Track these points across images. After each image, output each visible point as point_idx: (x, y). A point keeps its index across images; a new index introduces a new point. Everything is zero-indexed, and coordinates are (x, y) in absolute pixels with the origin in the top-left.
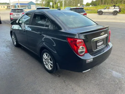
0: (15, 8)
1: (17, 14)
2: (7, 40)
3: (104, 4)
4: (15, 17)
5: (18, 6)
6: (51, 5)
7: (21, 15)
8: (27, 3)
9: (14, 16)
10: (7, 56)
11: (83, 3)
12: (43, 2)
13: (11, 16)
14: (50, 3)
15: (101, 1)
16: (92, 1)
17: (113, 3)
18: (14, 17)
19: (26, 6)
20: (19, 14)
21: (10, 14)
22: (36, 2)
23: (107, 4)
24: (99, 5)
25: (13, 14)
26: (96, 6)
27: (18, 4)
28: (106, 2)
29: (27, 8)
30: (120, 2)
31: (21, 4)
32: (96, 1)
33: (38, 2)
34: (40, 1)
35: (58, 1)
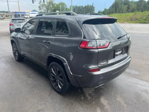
1: (17, 25)
3: (118, 13)
5: (19, 15)
6: (58, 14)
9: (14, 27)
13: (11, 27)
15: (115, 9)
16: (105, 9)
20: (20, 25)
21: (10, 25)
22: (39, 10)
25: (13, 24)
26: (110, 14)
27: (19, 13)
31: (21, 13)
32: (109, 9)
33: (42, 10)
34: (45, 9)
35: (65, 9)
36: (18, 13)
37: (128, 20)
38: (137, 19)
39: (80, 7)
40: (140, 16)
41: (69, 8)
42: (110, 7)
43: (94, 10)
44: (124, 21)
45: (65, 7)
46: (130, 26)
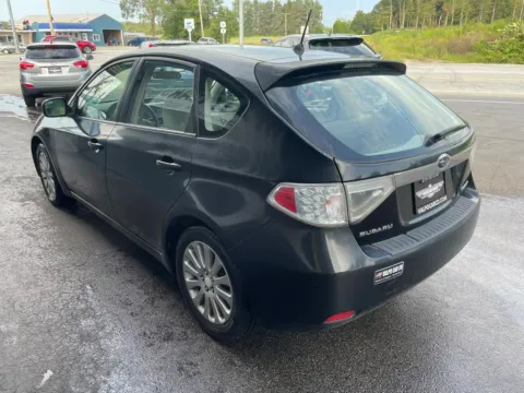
0: (34, 41)
1: (49, 68)
3: (405, 26)
4: (43, 79)
6: (190, 31)
7: (67, 69)
8: (86, 22)
9: (39, 75)
11: (322, 22)
12: (156, 18)
13: (27, 75)
14: (186, 21)
15: (394, 14)
16: (360, 14)
17: (443, 19)
18: (34, 79)
19: (81, 33)
20: (59, 67)
21: (23, 67)
22: (124, 15)
23: (420, 26)
24: (385, 28)
25: (32, 66)
26: (374, 31)
28: (414, 17)
30: (471, 18)
31: (58, 26)
32: (374, 12)
33: (132, 16)
34: (142, 13)
35: (215, 13)
36: (46, 26)
37: (439, 50)
38: (471, 49)
39: (269, 5)
40: (482, 38)
41: (231, 8)
42: (377, 7)
43: (318, 17)
44: (427, 55)
45: (217, 7)
46: (449, 71)
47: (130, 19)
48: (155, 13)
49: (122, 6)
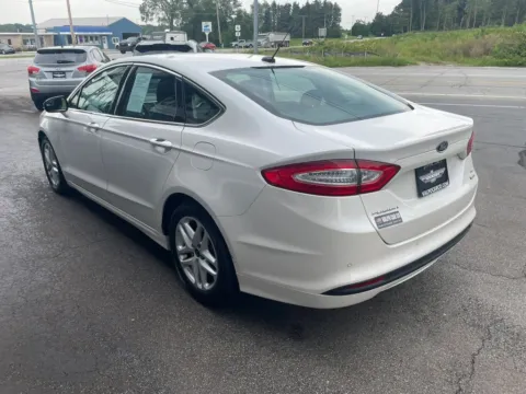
0: (56, 44)
1: (54, 72)
2: (18, 173)
3: (425, 28)
4: (45, 83)
5: (69, 37)
6: (207, 34)
7: (72, 74)
8: (106, 24)
10: (14, 228)
11: (341, 24)
12: (175, 20)
14: (204, 24)
15: (414, 16)
16: (379, 16)
17: (465, 21)
18: (40, 83)
19: (101, 36)
20: (64, 72)
21: (31, 72)
22: (143, 19)
23: (441, 28)
24: (405, 30)
26: (393, 34)
27: (69, 31)
28: (435, 19)
29: (105, 46)
30: (494, 19)
32: (393, 14)
33: (151, 20)
34: (161, 16)
35: (234, 16)
37: (455, 53)
38: (488, 52)
39: (288, 6)
40: (500, 41)
42: (397, 8)
43: (337, 19)
44: (443, 58)
45: (235, 10)
46: (461, 75)
47: (149, 23)
48: (173, 16)
49: (142, 9)
